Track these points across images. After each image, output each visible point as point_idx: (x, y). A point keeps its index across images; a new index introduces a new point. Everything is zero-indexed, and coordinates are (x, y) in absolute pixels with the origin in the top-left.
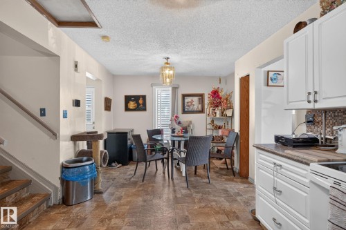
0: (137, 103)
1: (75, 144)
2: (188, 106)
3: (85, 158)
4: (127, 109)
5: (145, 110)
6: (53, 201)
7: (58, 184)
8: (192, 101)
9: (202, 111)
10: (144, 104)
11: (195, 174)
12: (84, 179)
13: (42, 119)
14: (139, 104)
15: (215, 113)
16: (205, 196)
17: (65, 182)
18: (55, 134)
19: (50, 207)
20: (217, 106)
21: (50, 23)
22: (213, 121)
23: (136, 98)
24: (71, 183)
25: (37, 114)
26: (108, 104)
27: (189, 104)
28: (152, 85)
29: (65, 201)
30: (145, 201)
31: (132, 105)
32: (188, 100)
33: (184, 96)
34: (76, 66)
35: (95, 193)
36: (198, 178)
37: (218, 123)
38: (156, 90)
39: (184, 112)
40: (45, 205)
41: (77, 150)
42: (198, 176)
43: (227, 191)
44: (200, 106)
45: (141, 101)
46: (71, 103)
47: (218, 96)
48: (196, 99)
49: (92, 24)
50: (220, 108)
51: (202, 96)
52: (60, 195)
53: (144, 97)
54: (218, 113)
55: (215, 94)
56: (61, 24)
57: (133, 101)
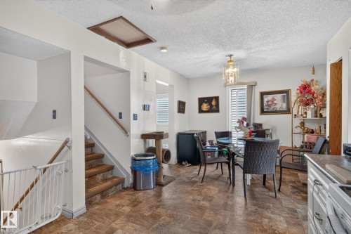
0: (210, 105)
1: (145, 142)
2: (268, 105)
3: (150, 154)
4: (201, 111)
5: (218, 111)
6: (126, 185)
7: (129, 171)
8: (274, 99)
9: (288, 111)
10: (217, 105)
11: (264, 184)
12: (146, 171)
13: (120, 120)
14: (211, 106)
15: (306, 114)
16: (260, 210)
17: (134, 172)
18: (126, 132)
19: (124, 188)
20: (308, 104)
21: (121, 47)
22: (303, 124)
23: (208, 100)
24: (138, 173)
25: (117, 116)
26: (182, 107)
27: (270, 103)
28: (225, 86)
29: (134, 187)
30: (194, 200)
31: (205, 107)
33: (262, 94)
34: (145, 77)
35: (157, 185)
36: (265, 190)
37: (308, 126)
38: (230, 89)
39: (263, 112)
40: (120, 185)
41: (147, 146)
42: (266, 188)
43: (296, 211)
44: (284, 105)
45: (214, 103)
46: (141, 108)
47: (309, 92)
48: (279, 97)
49: (148, 40)
50: (312, 106)
51: (287, 92)
52: (131, 180)
53: (217, 99)
54: (310, 113)
55: (305, 88)
56: (128, 45)
57: (206, 103)
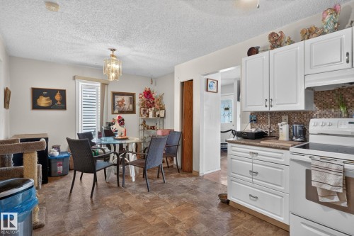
0: (52, 99)
2: (119, 105)
4: (35, 106)
5: (65, 108)
8: (123, 101)
9: (133, 112)
10: (63, 101)
14: (54, 101)
15: (148, 114)
16: (171, 195)
20: (151, 107)
22: (144, 122)
23: (51, 93)
27: (120, 103)
28: (74, 78)
31: (43, 101)
32: (118, 98)
33: (114, 94)
37: (149, 124)
38: (81, 84)
44: (131, 106)
45: (58, 97)
47: (151, 96)
48: (126, 98)
50: (153, 109)
51: (133, 95)
54: (151, 114)
57: (45, 96)
